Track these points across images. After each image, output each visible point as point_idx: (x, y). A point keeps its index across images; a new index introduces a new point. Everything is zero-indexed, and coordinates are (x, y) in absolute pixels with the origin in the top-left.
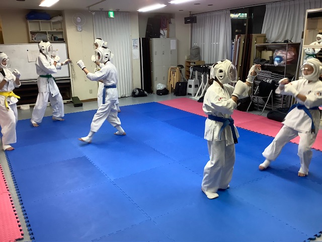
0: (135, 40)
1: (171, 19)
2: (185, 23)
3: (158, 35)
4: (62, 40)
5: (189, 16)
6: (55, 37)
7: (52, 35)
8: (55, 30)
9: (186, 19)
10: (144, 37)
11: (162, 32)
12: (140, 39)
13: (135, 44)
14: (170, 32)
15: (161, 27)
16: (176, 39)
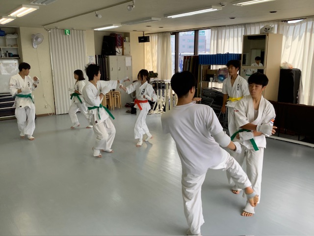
0: (91, 57)
1: (126, 38)
2: (139, 42)
3: (114, 53)
4: (18, 56)
5: (142, 36)
6: (9, 53)
7: (7, 51)
8: (10, 47)
9: (140, 38)
10: (100, 54)
11: (117, 50)
12: (96, 56)
13: (92, 61)
14: (124, 50)
15: (116, 45)
16: (131, 57)
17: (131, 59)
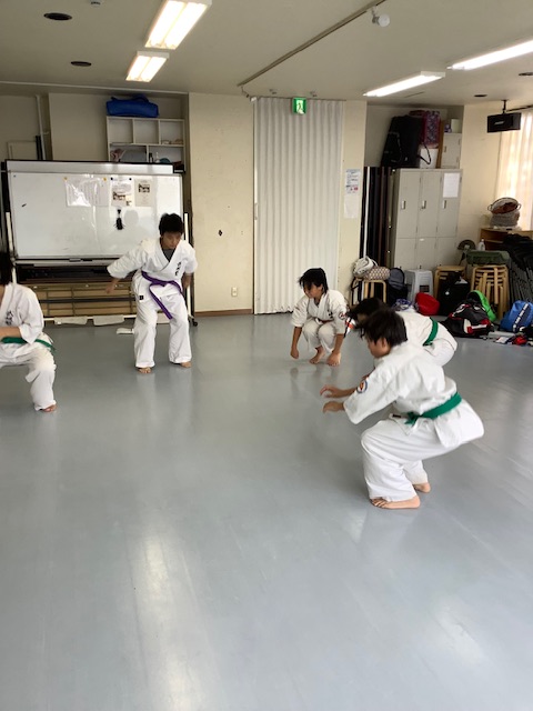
0: (353, 171)
1: (453, 121)
2: (489, 131)
3: (413, 162)
5: (501, 113)
8: (166, 144)
9: (492, 120)
10: (376, 164)
11: (423, 152)
12: (365, 169)
13: (353, 183)
14: (443, 154)
15: (422, 140)
16: (461, 172)
17: (461, 179)
